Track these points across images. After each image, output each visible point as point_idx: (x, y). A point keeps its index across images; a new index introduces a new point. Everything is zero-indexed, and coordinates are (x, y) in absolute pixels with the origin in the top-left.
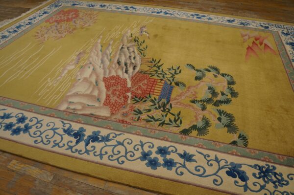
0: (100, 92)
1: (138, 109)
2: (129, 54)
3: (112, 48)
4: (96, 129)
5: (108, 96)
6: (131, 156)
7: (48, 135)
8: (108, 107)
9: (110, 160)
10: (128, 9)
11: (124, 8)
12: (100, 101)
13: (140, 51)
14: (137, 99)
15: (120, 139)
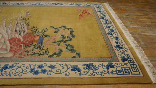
0: (7, 46)
1: (27, 51)
2: (21, 26)
3: (11, 25)
4: (6, 63)
5: (11, 47)
6: (25, 72)
8: (12, 52)
9: (14, 75)
10: (19, 4)
11: (17, 4)
12: (7, 50)
13: (27, 24)
14: (26, 46)
15: (19, 65)
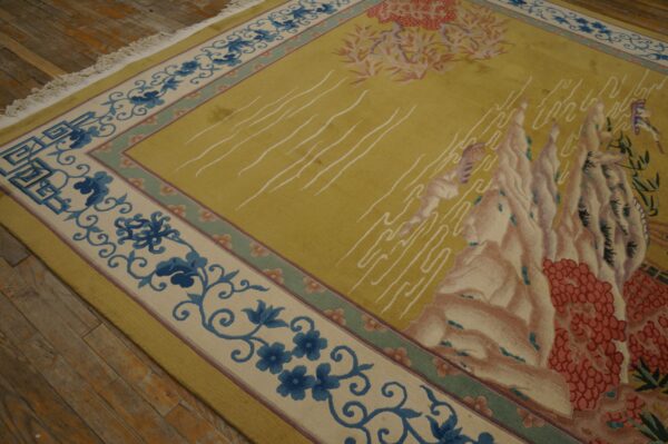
0: (537, 314)
2: (609, 193)
3: (559, 158)
10: (588, 30)
11: (577, 24)
12: (538, 348)
13: (641, 188)
14: (649, 376)
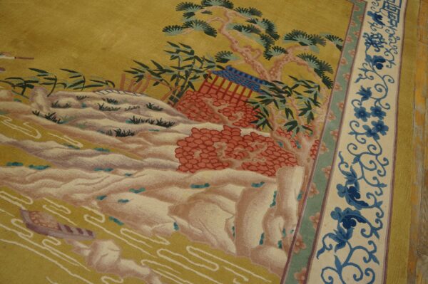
4: (333, 191)
5: (247, 167)
6: (375, 149)
7: (355, 276)
8: (279, 170)
9: (384, 175)
14: (261, 121)
